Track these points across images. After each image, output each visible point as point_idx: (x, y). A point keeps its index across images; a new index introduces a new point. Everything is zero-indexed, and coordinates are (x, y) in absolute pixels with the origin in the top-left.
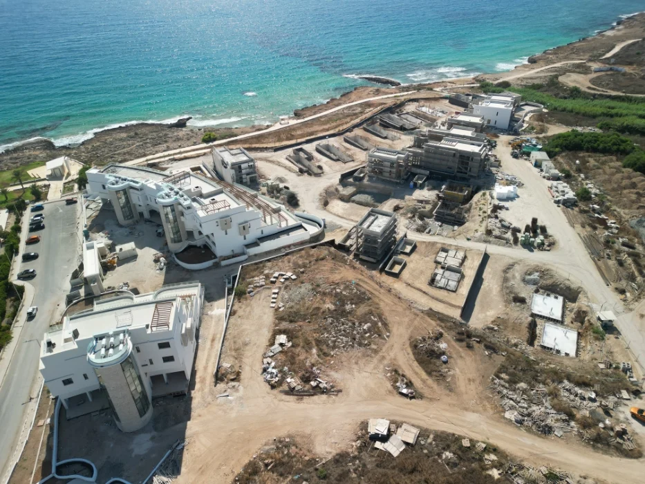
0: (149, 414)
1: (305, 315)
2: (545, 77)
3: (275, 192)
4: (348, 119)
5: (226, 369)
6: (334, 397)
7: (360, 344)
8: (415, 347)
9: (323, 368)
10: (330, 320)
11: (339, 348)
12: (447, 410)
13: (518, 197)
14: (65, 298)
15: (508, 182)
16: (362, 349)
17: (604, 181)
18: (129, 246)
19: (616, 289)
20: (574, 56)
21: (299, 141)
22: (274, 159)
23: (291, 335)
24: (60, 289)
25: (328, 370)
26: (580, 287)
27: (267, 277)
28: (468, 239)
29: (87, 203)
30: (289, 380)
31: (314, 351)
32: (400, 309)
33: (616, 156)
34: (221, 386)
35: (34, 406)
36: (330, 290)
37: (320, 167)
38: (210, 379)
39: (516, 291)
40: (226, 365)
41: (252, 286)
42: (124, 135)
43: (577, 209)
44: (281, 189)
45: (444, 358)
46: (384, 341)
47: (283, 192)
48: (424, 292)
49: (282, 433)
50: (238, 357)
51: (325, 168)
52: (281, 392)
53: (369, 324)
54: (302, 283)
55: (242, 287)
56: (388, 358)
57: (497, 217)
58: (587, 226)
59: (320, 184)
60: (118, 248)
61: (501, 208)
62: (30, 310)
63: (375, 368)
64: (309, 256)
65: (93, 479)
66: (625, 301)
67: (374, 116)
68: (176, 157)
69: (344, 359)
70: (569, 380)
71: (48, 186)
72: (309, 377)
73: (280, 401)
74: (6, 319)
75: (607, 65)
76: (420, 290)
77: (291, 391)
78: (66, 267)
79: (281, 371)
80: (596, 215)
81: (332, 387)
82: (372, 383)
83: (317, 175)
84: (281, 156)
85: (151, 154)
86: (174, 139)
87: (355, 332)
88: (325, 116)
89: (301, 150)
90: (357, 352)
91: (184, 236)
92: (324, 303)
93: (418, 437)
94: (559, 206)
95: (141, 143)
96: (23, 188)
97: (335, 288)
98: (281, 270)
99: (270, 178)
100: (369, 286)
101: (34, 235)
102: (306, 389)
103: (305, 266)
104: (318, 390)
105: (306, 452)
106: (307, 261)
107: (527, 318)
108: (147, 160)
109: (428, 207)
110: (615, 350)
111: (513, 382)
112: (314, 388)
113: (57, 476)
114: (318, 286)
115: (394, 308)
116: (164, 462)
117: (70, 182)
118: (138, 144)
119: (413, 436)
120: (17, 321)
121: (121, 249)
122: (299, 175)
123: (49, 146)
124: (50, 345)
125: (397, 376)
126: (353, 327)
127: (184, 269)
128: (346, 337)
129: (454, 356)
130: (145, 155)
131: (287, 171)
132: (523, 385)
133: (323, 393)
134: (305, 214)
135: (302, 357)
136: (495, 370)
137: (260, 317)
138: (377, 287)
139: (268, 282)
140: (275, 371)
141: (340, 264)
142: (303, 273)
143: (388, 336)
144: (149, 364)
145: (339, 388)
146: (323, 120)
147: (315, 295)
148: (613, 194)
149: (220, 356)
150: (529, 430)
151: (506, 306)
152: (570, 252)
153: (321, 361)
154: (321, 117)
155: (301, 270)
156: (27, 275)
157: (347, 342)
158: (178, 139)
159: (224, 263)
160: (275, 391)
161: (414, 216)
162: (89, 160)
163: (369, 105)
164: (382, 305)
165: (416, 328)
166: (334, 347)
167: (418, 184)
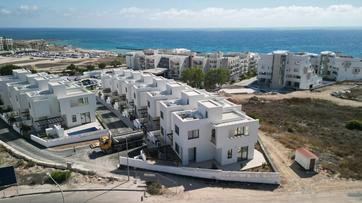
5: (316, 90)
50: (324, 90)
77: (340, 98)
133: (355, 100)
160: (333, 96)
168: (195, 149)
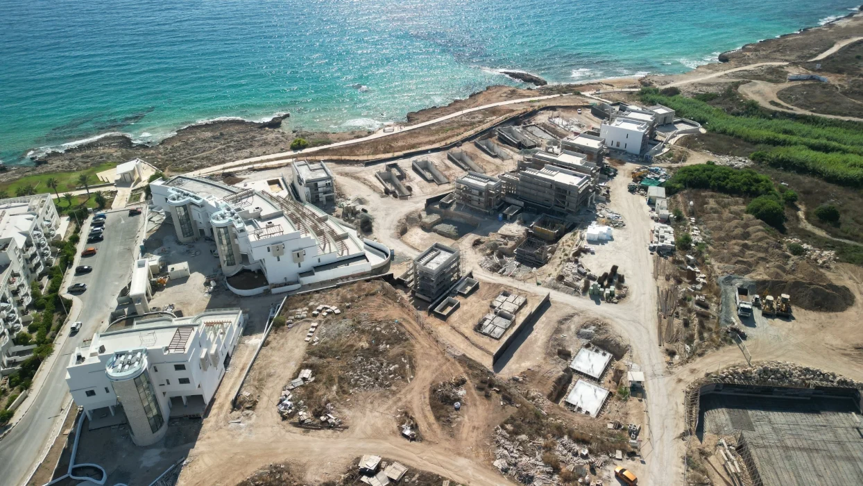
0: (163, 430)
1: (336, 352)
2: (726, 83)
3: (350, 215)
4: (462, 130)
5: (244, 398)
6: (339, 433)
7: (381, 385)
8: (433, 391)
9: (337, 405)
10: (359, 359)
11: (359, 387)
12: (440, 453)
13: (612, 239)
14: (109, 315)
15: (609, 221)
16: (382, 390)
17: (714, 229)
18: (182, 266)
19: (667, 350)
20: (778, 55)
21: (397, 154)
22: (362, 175)
23: (315, 370)
24: (107, 305)
25: (342, 407)
26: (629, 345)
27: (311, 309)
28: (538, 284)
29: (151, 215)
30: (300, 413)
31: (335, 388)
32: (433, 353)
33: (744, 198)
34: (236, 413)
35: (64, 417)
36: (370, 328)
37: (409, 189)
38: (228, 406)
39: (566, 344)
40: (245, 393)
41: (293, 317)
42: (208, 134)
43: (670, 258)
44: (358, 212)
45: (457, 404)
46: (405, 383)
47: (358, 216)
48: (466, 338)
49: (279, 460)
50: (260, 387)
51: (416, 189)
52: (291, 423)
53: (397, 366)
54: (344, 318)
55: (282, 318)
56: (404, 400)
57: (576, 262)
58: (672, 279)
59: (403, 208)
60: (170, 267)
61: (586, 251)
62: (74, 325)
63: (388, 409)
64: (360, 289)
65: (102, 482)
66: (670, 363)
67: (492, 128)
68: (256, 166)
69: (361, 397)
70: (570, 437)
71: (114, 193)
72: (320, 412)
73: (287, 431)
74: (51, 333)
75: (810, 72)
76: (463, 335)
77: (301, 424)
78: (117, 283)
79: (296, 404)
80: (689, 267)
81: (340, 423)
82: (379, 423)
83: (404, 197)
84: (370, 173)
85: (231, 161)
86: (261, 143)
87: (380, 373)
88: (439, 123)
89: (395, 166)
90: (377, 391)
91: (237, 260)
92: (360, 341)
93: (404, 475)
94: (652, 254)
95: (223, 147)
96: (89, 194)
97: (375, 327)
98: (327, 303)
99: (350, 197)
100: (411, 327)
101: (92, 247)
102: (315, 423)
103: (352, 300)
104: (326, 425)
105: (296, 479)
106: (356, 296)
107: (559, 372)
108: (224, 169)
109: (511, 244)
110: (634, 411)
111: (515, 433)
112: (322, 422)
113: (72, 477)
114: (359, 322)
115: (428, 351)
116: (166, 474)
117: (138, 189)
118: (220, 147)
119: (399, 473)
120: (61, 335)
121: (173, 269)
122: (383, 197)
123: (126, 143)
124: (80, 358)
125: (406, 418)
126: (380, 368)
127: (233, 294)
128: (370, 376)
129: (469, 404)
130: (224, 162)
131: (371, 191)
132: (524, 437)
133: (330, 427)
134: (374, 243)
135: (320, 393)
136: (503, 420)
137: (292, 350)
138: (418, 328)
139: (310, 314)
140: (289, 403)
141: (390, 301)
142: (348, 307)
143: (411, 379)
144: (166, 383)
145: (346, 425)
146: (433, 128)
147: (353, 332)
148: (717, 243)
149: (242, 385)
150: (511, 478)
151: (545, 359)
152: (638, 306)
153: (338, 398)
154: (433, 125)
155: (347, 304)
156: (77, 289)
157: (369, 381)
158: (266, 143)
159: (274, 291)
160: (285, 423)
161: (492, 253)
162: (163, 164)
163: (494, 111)
164: (417, 346)
165: (442, 374)
166: (354, 386)
167: (508, 217)
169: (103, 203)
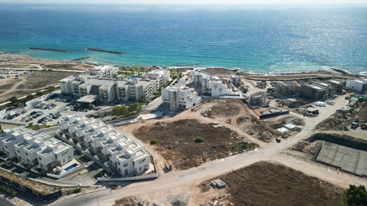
0: (176, 109)
1: (220, 108)
5: (194, 110)
8: (239, 118)
10: (225, 110)
12: (232, 126)
13: (325, 106)
15: (328, 103)
19: (317, 127)
23: (213, 109)
29: (190, 81)
31: (215, 113)
34: (191, 111)
36: (231, 106)
37: (265, 87)
39: (286, 122)
41: (213, 101)
43: (342, 114)
45: (244, 121)
47: (244, 89)
50: (199, 109)
53: (233, 113)
56: (231, 118)
57: (306, 108)
58: (337, 117)
59: (260, 90)
61: (312, 107)
63: (226, 118)
69: (221, 116)
71: (184, 76)
73: (201, 116)
76: (255, 112)
77: (204, 116)
79: (205, 113)
80: (347, 116)
81: (213, 117)
82: (222, 120)
83: (262, 88)
84: (255, 82)
89: (265, 82)
90: (225, 115)
91: (206, 90)
93: (222, 127)
94: (336, 112)
96: (178, 75)
98: (223, 100)
99: (245, 85)
100: (242, 108)
101: (175, 83)
102: (207, 116)
104: (210, 117)
107: (277, 123)
110: (293, 133)
111: (255, 128)
115: (243, 113)
117: (190, 76)
122: (255, 87)
125: (229, 120)
126: (228, 112)
129: (247, 122)
131: (252, 85)
134: (245, 94)
135: (211, 113)
137: (210, 105)
139: (217, 101)
143: (235, 115)
144: (179, 99)
147: (226, 106)
150: (248, 133)
152: (317, 119)
161: (281, 103)
164: (241, 111)
165: (244, 116)
166: (220, 113)
167: (293, 97)
168: (127, 169)
169: (181, 77)
